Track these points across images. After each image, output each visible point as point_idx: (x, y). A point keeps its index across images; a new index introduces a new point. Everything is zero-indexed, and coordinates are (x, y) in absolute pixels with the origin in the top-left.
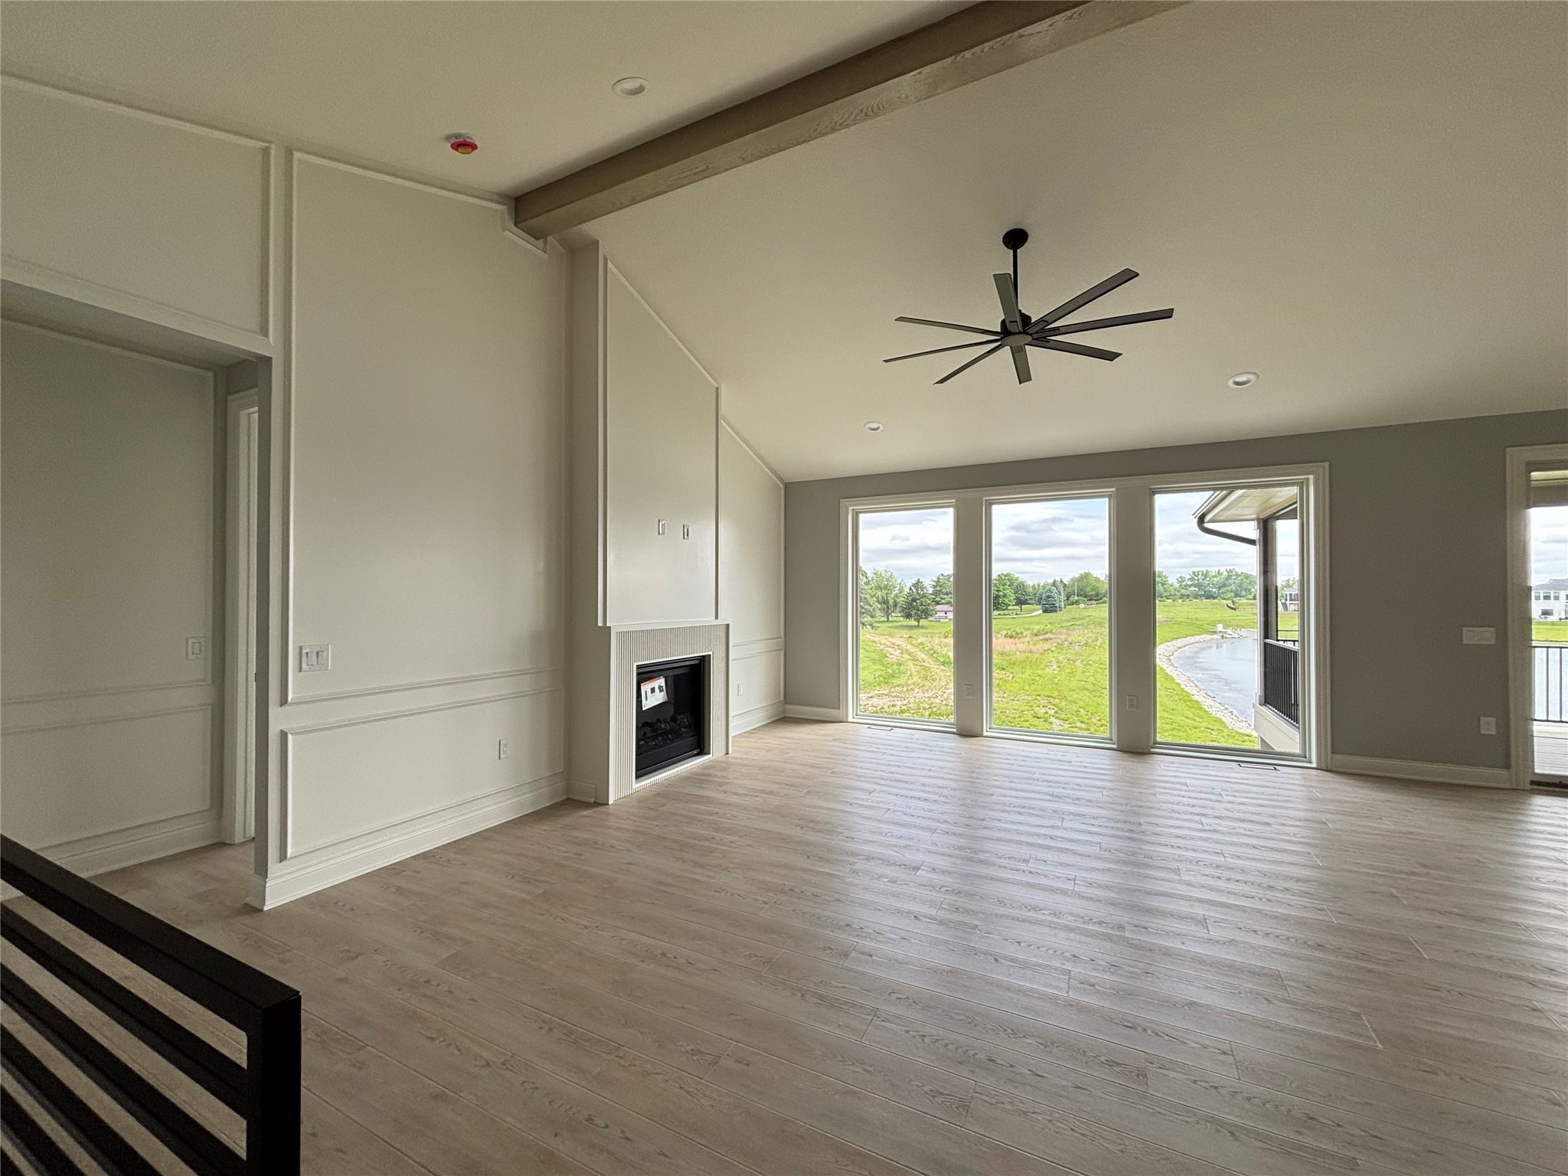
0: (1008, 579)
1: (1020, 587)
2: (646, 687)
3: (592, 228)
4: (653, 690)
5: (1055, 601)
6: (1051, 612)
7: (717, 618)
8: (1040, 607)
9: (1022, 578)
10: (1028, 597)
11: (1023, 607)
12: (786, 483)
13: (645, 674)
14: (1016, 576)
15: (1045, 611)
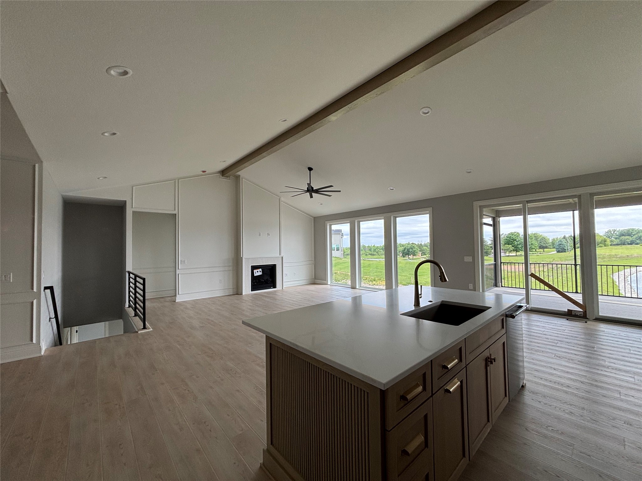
0: (536, 237)
1: (543, 240)
2: (255, 271)
3: (239, 173)
4: (258, 272)
5: (564, 246)
6: (562, 252)
7: (280, 255)
8: (555, 250)
9: (545, 235)
10: (548, 245)
11: (545, 250)
12: (314, 217)
13: (254, 268)
14: (541, 234)
15: (558, 252)
